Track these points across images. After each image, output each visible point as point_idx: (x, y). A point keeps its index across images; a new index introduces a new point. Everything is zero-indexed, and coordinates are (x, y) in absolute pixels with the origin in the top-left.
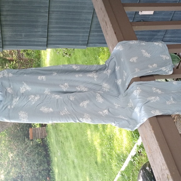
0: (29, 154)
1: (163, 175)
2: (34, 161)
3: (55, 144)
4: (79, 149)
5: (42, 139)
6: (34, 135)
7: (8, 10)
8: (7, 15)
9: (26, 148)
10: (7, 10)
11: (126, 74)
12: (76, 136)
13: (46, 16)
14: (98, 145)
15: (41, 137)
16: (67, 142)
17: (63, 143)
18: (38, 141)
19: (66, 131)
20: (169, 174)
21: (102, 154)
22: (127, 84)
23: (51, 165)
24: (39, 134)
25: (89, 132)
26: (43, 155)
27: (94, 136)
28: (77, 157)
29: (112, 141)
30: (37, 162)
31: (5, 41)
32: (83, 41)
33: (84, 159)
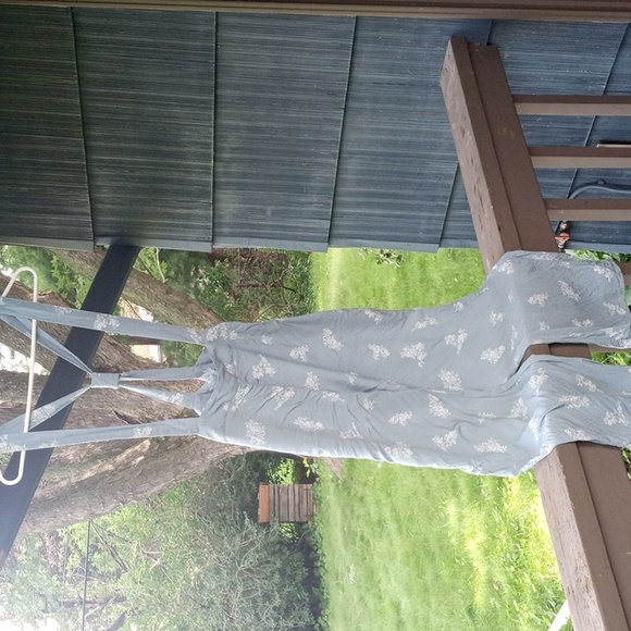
0: (252, 572)
1: (579, 580)
2: (267, 597)
3: (340, 541)
4: (417, 562)
5: (299, 524)
6: (274, 506)
7: (237, 149)
8: (232, 161)
9: (244, 551)
10: (232, 149)
11: (516, 334)
12: (411, 518)
13: (332, 166)
14: (479, 552)
15: (297, 516)
16: (381, 537)
17: (368, 541)
18: (286, 531)
19: (378, 502)
20: (589, 577)
21: (490, 582)
22: (517, 360)
23: (322, 616)
24: (291, 508)
25: (451, 509)
26: (299, 578)
27: (468, 521)
28: (409, 589)
29: (524, 541)
30: (277, 602)
31: (221, 225)
32: (428, 231)
33: (433, 599)
